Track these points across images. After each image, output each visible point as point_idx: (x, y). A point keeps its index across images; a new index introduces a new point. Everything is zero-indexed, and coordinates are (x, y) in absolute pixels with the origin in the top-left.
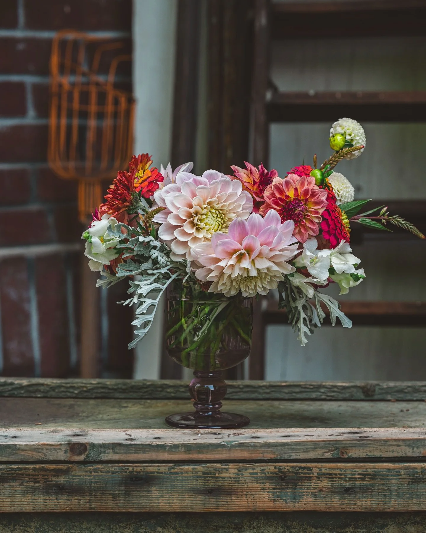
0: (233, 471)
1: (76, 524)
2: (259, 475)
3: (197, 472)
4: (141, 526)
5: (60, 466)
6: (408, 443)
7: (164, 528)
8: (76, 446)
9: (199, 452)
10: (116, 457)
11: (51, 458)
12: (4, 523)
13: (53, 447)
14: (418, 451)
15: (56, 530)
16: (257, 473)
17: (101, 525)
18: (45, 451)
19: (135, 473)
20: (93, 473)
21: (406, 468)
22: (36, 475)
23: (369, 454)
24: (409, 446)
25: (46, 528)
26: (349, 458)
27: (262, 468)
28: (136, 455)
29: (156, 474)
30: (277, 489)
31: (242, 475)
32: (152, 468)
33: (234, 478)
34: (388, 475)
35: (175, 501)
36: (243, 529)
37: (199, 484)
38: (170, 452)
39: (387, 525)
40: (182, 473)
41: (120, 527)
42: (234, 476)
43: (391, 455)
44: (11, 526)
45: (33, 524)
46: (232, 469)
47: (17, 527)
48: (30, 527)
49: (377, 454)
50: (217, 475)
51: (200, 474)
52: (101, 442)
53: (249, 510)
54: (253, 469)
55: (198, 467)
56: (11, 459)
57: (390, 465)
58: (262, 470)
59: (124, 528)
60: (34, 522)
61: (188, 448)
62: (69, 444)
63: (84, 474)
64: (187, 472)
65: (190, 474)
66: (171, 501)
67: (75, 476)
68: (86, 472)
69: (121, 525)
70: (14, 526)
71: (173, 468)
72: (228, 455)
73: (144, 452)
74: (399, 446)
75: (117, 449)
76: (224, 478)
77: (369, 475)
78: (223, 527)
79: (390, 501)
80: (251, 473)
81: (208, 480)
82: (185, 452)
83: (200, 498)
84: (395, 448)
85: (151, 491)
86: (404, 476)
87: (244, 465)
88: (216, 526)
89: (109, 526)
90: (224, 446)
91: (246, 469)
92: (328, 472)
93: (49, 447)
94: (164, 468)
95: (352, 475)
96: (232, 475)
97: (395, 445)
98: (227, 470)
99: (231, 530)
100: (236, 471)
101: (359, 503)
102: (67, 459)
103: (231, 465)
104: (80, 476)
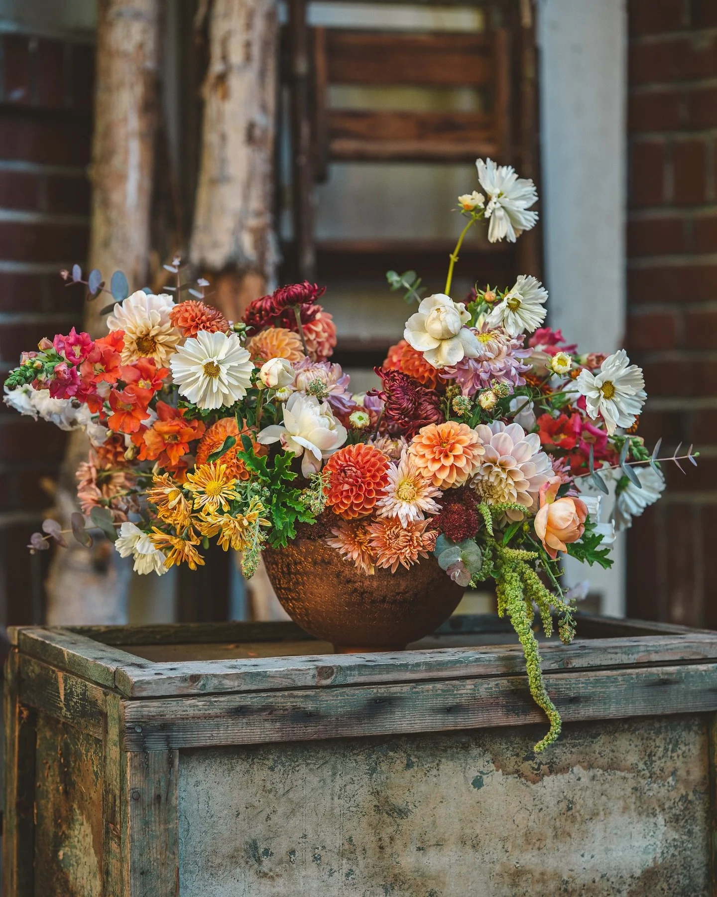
0: (469, 687)
1: (312, 754)
2: (494, 689)
3: (436, 691)
4: (374, 752)
5: (309, 693)
6: (624, 650)
7: (396, 752)
8: (324, 670)
9: (438, 670)
10: (362, 679)
11: (300, 684)
12: (243, 757)
13: (301, 672)
14: (633, 657)
15: (293, 761)
16: (491, 688)
17: (336, 753)
18: (293, 677)
19: (379, 695)
20: (339, 698)
21: (623, 675)
22: (284, 703)
23: (591, 663)
24: (625, 653)
25: (284, 759)
26: (573, 668)
27: (496, 682)
28: (380, 676)
29: (398, 695)
30: (509, 702)
31: (478, 690)
32: (395, 689)
33: (470, 694)
34: (607, 683)
35: (416, 722)
36: (469, 748)
37: (439, 702)
38: (412, 671)
39: (599, 735)
40: (423, 692)
41: (354, 754)
42: (471, 692)
43: (610, 663)
44: (250, 760)
45: (271, 757)
46: (469, 685)
47: (255, 760)
48: (268, 759)
49: (597, 662)
50: (455, 692)
51: (439, 692)
52: (347, 665)
53: (485, 726)
54: (489, 684)
55: (439, 686)
56: (261, 687)
57: (608, 673)
58: (497, 685)
59: (358, 755)
60: (272, 754)
61: (429, 666)
62: (317, 668)
63: (331, 698)
64: (428, 691)
65: (430, 693)
66: (413, 722)
67: (323, 701)
68: (333, 696)
69: (355, 752)
70: (253, 760)
71: (415, 688)
72: (465, 671)
73: (388, 673)
74: (616, 653)
75: (363, 671)
76: (462, 694)
77: (591, 683)
78: (451, 747)
79: (609, 708)
80: (486, 689)
81: (447, 698)
82: (426, 671)
83: (439, 716)
84: (613, 656)
85: (394, 712)
86: (621, 683)
87: (480, 680)
88: (445, 747)
89: (344, 754)
90: (461, 662)
91: (482, 684)
92: (554, 682)
93: (297, 672)
94: (406, 688)
95: (576, 684)
96: (469, 691)
97: (613, 653)
98: (464, 686)
99: (459, 749)
100: (473, 687)
101: (582, 712)
102: (314, 684)
103: (468, 682)
104: (327, 701)
